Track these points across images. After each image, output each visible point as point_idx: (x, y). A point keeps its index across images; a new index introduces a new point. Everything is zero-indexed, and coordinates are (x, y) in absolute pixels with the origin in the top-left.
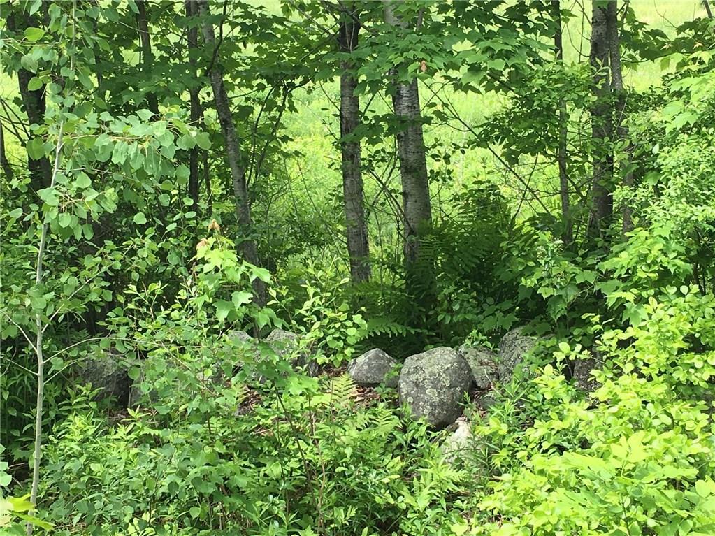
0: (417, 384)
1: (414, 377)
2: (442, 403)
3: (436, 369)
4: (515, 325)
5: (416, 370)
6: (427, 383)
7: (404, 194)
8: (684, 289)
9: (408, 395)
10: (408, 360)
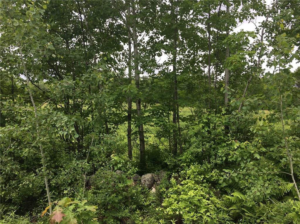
0: (145, 181)
1: (144, 179)
2: (149, 184)
3: (148, 178)
4: (161, 169)
5: (144, 178)
6: (146, 180)
7: (140, 145)
8: (195, 163)
9: (143, 183)
10: (143, 176)
